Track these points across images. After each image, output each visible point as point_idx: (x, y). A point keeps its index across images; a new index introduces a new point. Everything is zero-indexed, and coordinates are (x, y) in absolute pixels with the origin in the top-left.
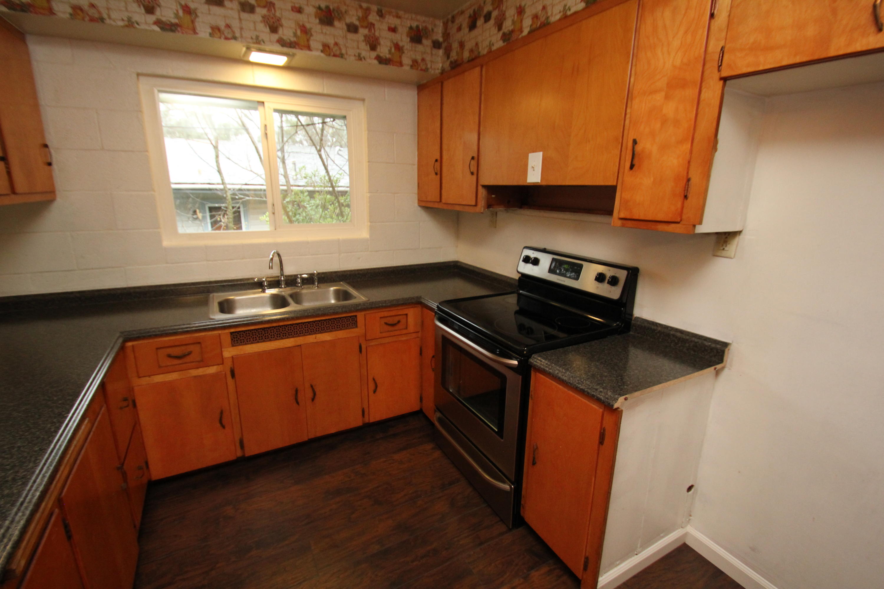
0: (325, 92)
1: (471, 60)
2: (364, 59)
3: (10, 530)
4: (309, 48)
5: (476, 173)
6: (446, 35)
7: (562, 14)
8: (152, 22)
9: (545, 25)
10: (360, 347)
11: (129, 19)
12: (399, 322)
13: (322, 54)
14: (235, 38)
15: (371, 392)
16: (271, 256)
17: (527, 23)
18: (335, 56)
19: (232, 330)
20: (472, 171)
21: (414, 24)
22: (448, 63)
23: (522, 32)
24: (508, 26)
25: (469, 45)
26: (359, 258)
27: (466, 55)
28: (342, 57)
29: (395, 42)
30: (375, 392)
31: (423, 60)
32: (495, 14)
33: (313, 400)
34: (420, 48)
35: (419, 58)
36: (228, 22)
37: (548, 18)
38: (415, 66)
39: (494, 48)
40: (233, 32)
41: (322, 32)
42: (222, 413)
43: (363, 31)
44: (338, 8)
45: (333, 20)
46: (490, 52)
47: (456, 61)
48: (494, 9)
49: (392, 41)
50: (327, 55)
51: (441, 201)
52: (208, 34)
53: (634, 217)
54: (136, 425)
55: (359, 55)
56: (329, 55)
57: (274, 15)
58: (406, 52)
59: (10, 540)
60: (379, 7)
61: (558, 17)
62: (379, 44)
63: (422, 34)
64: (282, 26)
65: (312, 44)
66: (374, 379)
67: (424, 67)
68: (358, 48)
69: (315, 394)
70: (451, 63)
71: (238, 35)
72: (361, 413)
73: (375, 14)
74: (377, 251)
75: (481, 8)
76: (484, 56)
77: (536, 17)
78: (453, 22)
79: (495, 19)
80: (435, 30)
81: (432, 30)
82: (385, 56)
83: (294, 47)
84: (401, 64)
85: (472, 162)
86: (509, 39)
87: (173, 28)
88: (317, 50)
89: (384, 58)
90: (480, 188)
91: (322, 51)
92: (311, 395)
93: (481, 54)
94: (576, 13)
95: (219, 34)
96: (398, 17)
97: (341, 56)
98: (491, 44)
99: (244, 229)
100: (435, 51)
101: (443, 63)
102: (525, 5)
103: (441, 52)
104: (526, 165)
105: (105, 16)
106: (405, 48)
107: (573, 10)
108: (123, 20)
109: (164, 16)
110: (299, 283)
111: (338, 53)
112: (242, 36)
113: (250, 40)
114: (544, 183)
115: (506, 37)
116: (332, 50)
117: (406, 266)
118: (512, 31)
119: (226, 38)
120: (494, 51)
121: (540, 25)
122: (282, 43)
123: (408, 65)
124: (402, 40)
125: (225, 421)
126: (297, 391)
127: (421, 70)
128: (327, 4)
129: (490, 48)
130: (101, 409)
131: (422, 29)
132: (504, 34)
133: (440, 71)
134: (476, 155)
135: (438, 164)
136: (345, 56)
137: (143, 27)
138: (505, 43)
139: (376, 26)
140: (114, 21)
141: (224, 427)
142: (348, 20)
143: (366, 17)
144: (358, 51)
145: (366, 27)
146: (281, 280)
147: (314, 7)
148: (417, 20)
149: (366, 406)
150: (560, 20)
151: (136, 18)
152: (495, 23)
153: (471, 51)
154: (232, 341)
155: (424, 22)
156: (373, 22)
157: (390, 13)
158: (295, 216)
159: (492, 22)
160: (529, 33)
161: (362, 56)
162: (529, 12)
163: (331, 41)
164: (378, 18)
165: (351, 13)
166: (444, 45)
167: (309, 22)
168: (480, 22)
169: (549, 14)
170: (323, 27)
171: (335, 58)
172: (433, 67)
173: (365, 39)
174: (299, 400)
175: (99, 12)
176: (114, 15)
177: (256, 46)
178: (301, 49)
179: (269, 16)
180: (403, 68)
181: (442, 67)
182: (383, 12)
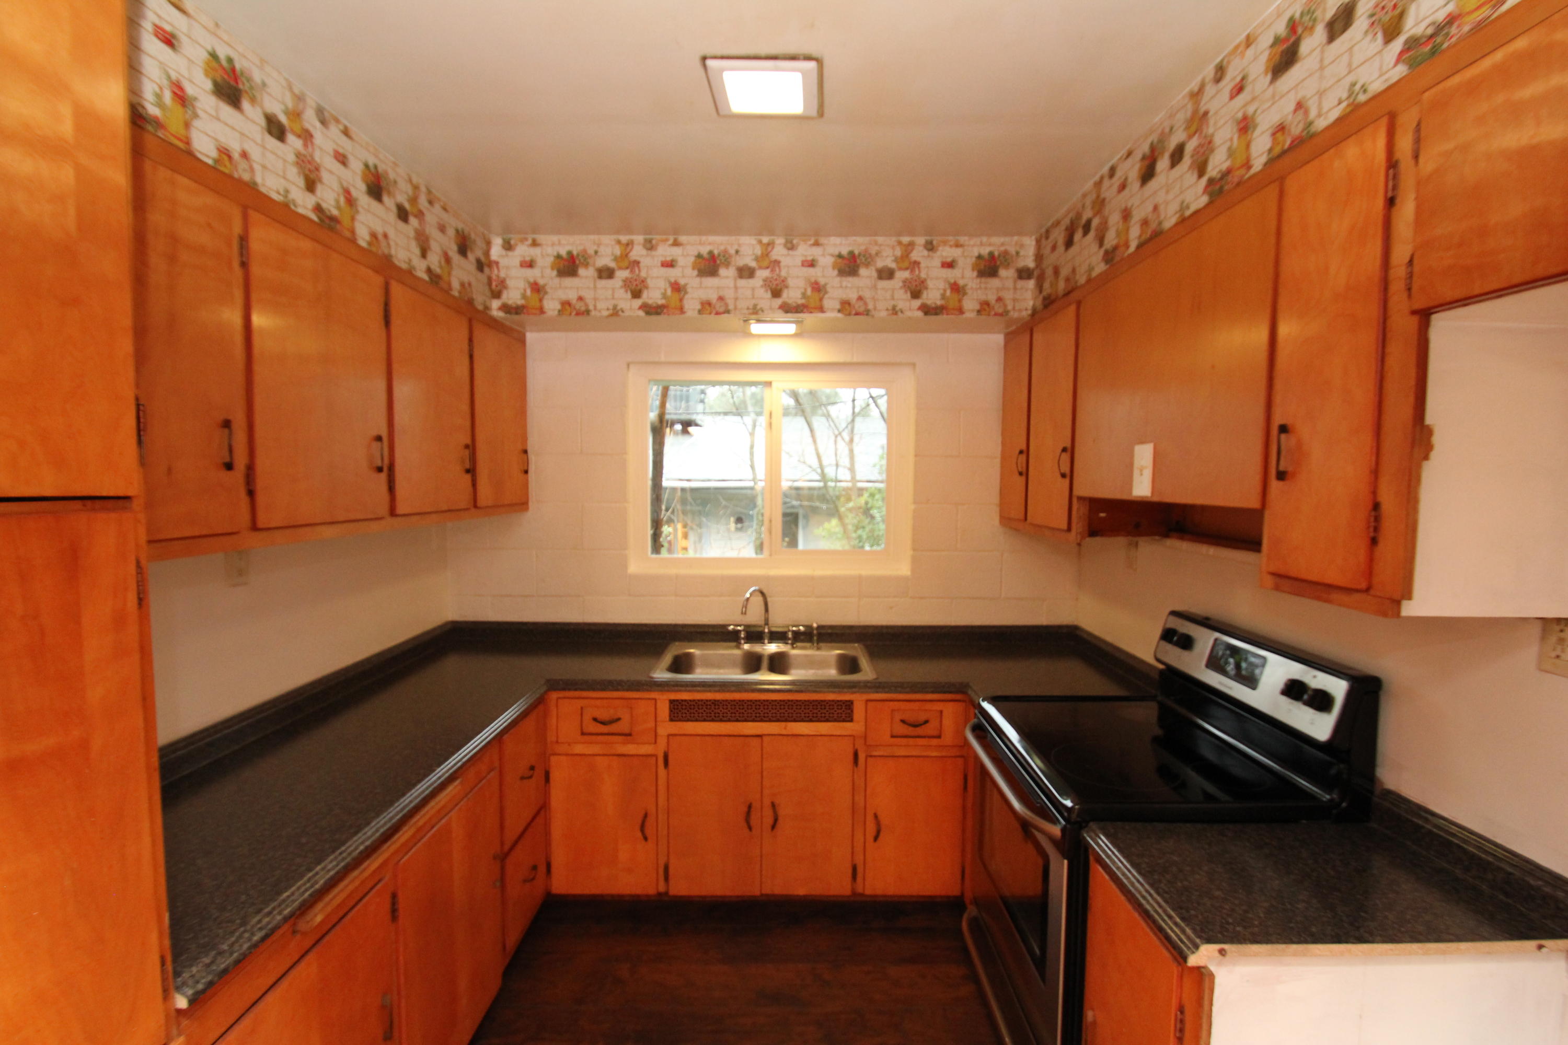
0: (855, 360)
1: (1067, 294)
2: (902, 312)
3: (318, 877)
4: (821, 309)
5: (1069, 476)
6: (1039, 257)
7: (1177, 215)
8: (637, 307)
9: (1157, 234)
10: (856, 755)
11: (615, 307)
12: (926, 722)
13: (840, 315)
14: (727, 312)
15: (870, 838)
16: (748, 595)
17: (1135, 233)
18: (857, 314)
19: (674, 696)
20: (1062, 471)
21: (985, 251)
22: (1041, 297)
23: (1128, 247)
24: (1111, 239)
25: (1065, 272)
26: (891, 608)
27: (1061, 285)
28: (867, 315)
29: (952, 281)
30: (876, 838)
31: (999, 299)
32: (1095, 222)
33: (773, 827)
34: (994, 282)
35: (992, 298)
36: (721, 294)
37: (1160, 223)
38: (985, 310)
39: (1094, 274)
40: (726, 305)
41: (841, 287)
42: (646, 816)
43: (902, 275)
44: (866, 251)
45: (858, 267)
46: (1089, 281)
47: (1049, 295)
48: (1095, 215)
49: (946, 281)
50: (846, 315)
51: (1026, 519)
52: (696, 312)
53: (1292, 574)
54: (543, 808)
55: (894, 308)
56: (849, 314)
57: (779, 275)
58: (969, 292)
59: (312, 886)
60: (928, 238)
61: (1173, 221)
62: (926, 288)
63: (998, 263)
64: (787, 287)
65: (827, 303)
66: (876, 816)
67: (1000, 311)
68: (893, 298)
69: (776, 820)
70: (1045, 299)
71: (731, 307)
72: (850, 871)
73: (921, 248)
74: (921, 598)
75: (1079, 216)
76: (1083, 286)
77: (1145, 223)
78: (1047, 238)
79: (1097, 230)
80: (1022, 253)
81: (1017, 253)
82: (935, 304)
83: (802, 312)
84: (961, 311)
85: (1064, 455)
86: (1112, 259)
87: (659, 310)
88: (832, 310)
89: (933, 306)
90: (1075, 501)
91: (839, 311)
92: (769, 820)
93: (1079, 284)
94: (1197, 212)
95: (709, 308)
96: (958, 245)
97: (867, 313)
98: (1091, 269)
99: (801, 546)
100: (1021, 283)
101: (1035, 299)
102: (1132, 206)
103: (1031, 284)
104: (1131, 465)
105: (591, 307)
106: (969, 287)
107: (1193, 208)
108: (608, 309)
109: (651, 298)
110: (789, 639)
111: (862, 309)
112: (736, 308)
113: (746, 311)
114: (1156, 499)
115: (1109, 257)
116: (854, 307)
117: (973, 627)
118: (1115, 248)
119: (717, 313)
120: (1095, 278)
121: (1151, 236)
122: (787, 309)
123: (973, 311)
124: (963, 277)
125: (649, 831)
126: (750, 807)
127: (996, 314)
128: (850, 248)
129: (1090, 275)
130: (489, 773)
131: (999, 256)
132: (1107, 253)
133: (1030, 312)
134: (1069, 445)
135: (1024, 457)
136: (873, 312)
137: (627, 313)
138: (1108, 266)
139: (922, 265)
140: (600, 311)
141: (646, 839)
142: (880, 264)
143: (907, 256)
144: (892, 303)
145: (907, 269)
146: (764, 633)
147: (832, 255)
148: (990, 245)
149: (859, 860)
150: (1176, 225)
151: (622, 305)
152: (1096, 235)
153: (1067, 280)
154: (672, 713)
155: (1002, 244)
156: (918, 259)
157: (945, 243)
158: (855, 531)
159: (1092, 234)
160: (1139, 247)
161: (897, 309)
162: (1137, 216)
163: (852, 296)
164: (926, 253)
165: (884, 254)
166: (1036, 273)
167: (823, 276)
168: (1078, 236)
169: (1162, 217)
170: (844, 279)
171: (857, 317)
172: (1017, 308)
173: (905, 286)
174: (753, 823)
175: (586, 305)
176: (600, 305)
177: (753, 317)
178: (811, 312)
179: (772, 277)
180: (964, 316)
181: (1034, 305)
182: (935, 243)
